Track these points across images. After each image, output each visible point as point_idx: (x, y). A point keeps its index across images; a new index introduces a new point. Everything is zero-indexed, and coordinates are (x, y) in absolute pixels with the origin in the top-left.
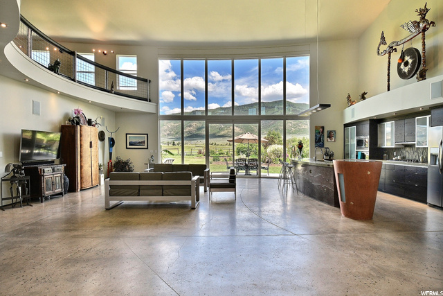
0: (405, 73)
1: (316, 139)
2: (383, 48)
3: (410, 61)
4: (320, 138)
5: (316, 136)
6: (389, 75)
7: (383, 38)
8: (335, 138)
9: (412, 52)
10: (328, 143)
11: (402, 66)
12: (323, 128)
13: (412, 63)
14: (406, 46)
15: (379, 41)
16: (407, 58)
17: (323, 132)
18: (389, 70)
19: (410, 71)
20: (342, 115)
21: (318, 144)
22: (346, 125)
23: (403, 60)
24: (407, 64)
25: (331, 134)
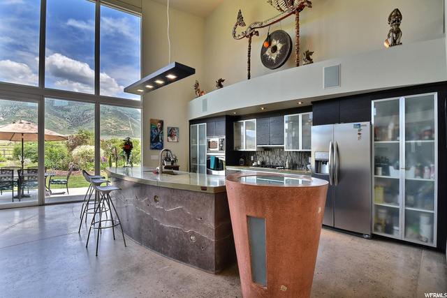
0: (272, 60)
1: (151, 138)
2: (240, 30)
3: (279, 46)
4: (158, 137)
5: (151, 132)
6: (249, 62)
7: (240, 17)
8: (178, 137)
9: (281, 35)
10: (168, 144)
11: (268, 52)
12: (162, 122)
13: (282, 48)
14: (273, 29)
15: (236, 21)
16: (274, 43)
17: (162, 128)
18: (249, 56)
19: (278, 59)
20: (187, 108)
21: (155, 145)
22: (193, 122)
23: (270, 44)
24: (275, 49)
25: (172, 133)
